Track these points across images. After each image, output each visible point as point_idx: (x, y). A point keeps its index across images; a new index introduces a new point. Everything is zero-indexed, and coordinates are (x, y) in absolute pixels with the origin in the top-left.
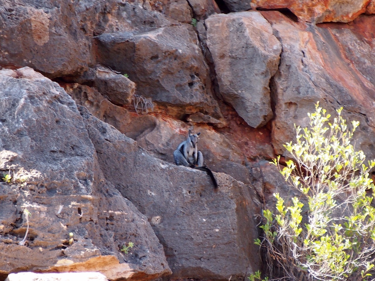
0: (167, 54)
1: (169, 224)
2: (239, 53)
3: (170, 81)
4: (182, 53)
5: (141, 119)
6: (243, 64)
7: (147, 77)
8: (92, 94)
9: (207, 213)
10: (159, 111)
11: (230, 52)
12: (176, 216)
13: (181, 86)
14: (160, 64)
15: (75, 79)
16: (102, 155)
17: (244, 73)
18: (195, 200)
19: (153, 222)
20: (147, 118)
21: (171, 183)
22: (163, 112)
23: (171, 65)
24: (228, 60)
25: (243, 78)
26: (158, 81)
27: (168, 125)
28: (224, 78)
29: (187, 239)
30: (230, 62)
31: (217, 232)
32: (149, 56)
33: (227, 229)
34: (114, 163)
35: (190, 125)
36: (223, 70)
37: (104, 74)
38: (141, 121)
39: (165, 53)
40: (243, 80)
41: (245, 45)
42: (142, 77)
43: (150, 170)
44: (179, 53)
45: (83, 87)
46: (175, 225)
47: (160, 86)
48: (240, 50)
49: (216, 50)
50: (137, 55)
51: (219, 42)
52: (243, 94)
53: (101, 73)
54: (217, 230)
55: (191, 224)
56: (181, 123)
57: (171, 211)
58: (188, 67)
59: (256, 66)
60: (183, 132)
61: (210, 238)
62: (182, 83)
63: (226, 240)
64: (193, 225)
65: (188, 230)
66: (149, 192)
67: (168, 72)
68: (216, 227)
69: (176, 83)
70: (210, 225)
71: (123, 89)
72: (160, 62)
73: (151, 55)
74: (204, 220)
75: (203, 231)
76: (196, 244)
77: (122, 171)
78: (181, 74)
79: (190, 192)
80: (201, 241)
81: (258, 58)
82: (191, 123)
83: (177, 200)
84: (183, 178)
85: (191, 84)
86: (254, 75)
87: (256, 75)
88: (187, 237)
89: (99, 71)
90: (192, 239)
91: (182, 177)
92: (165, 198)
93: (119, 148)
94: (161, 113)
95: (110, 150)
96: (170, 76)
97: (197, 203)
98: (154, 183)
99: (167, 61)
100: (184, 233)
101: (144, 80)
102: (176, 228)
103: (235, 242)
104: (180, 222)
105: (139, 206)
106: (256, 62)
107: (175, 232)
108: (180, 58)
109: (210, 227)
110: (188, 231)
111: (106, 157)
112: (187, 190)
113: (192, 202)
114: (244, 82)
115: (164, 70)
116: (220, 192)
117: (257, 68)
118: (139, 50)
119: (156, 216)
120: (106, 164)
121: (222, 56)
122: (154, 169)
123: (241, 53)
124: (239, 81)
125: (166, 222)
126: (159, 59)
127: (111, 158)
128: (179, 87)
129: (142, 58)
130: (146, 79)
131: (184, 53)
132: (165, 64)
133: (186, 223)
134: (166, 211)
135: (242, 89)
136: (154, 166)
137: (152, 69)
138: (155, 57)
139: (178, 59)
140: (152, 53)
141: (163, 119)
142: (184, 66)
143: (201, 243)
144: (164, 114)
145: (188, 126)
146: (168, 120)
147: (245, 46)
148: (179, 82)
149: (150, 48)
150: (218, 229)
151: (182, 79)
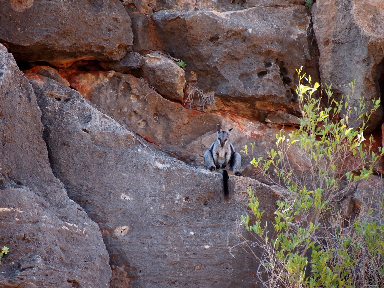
0: (230, 34)
1: (138, 237)
2: (341, 37)
3: (233, 69)
4: (252, 33)
5: (203, 119)
6: (345, 50)
7: (204, 63)
8: (137, 85)
9: (201, 225)
10: (227, 109)
11: (334, 36)
12: (150, 227)
13: (247, 75)
14: (220, 47)
15: (111, 66)
16: (70, 148)
17: (344, 62)
18: (192, 208)
19: (116, 234)
20: (212, 116)
21: (164, 187)
22: (233, 110)
23: (235, 48)
24: (331, 46)
25: (344, 68)
26: (216, 68)
27: (236, 126)
28: (325, 69)
29: (158, 256)
30: (332, 49)
31: (205, 249)
32: (206, 37)
33: (221, 246)
34: (83, 157)
35: (270, 128)
36: (325, 59)
37: (156, 60)
38: (203, 121)
39: (227, 33)
40: (344, 71)
41: (349, 25)
42: (199, 64)
43: (138, 169)
44: (249, 33)
45: (124, 77)
46: (146, 237)
47: (219, 75)
48: (343, 32)
49: (321, 35)
50: (190, 34)
51: (325, 25)
52: (343, 89)
53: (152, 60)
54: (207, 247)
55: (169, 237)
56: (259, 124)
57: (145, 221)
58: (262, 52)
59: (357, 51)
60: (255, 135)
61: (193, 256)
62: (249, 71)
63: (217, 260)
64: (171, 239)
65: (162, 244)
66: (123, 196)
67: (231, 57)
68: (207, 243)
69: (241, 71)
70: (199, 240)
71: (170, 78)
72: (220, 43)
73: (210, 36)
74: (192, 233)
75: (185, 247)
76: (171, 264)
77: (93, 169)
78: (250, 59)
79: (187, 199)
80: (179, 260)
81: (359, 41)
82: (270, 125)
83: (162, 207)
84: (186, 181)
85: (262, 74)
86: (355, 62)
87: (357, 62)
88: (158, 254)
89: (149, 57)
90: (165, 256)
91: (185, 179)
92: (144, 204)
93: (100, 141)
94: (230, 111)
95: (84, 142)
96: (234, 62)
97: (193, 212)
98: (137, 185)
99: (229, 43)
100: (155, 248)
101: (202, 68)
102: (146, 242)
103: (229, 263)
104: (153, 234)
105: (102, 212)
106: (357, 46)
107: (144, 247)
108: (249, 40)
109: (198, 242)
110: (161, 246)
111: (74, 150)
112: (183, 196)
113: (186, 211)
114: (345, 73)
115: (225, 55)
116: (234, 200)
117: (358, 54)
118: (191, 28)
119: (123, 225)
120: (73, 159)
121: (327, 43)
122: (144, 168)
123: (343, 36)
124: (340, 72)
125: (133, 233)
126: (219, 40)
127: (81, 152)
128: (245, 76)
129: (196, 39)
130: (204, 66)
131: (254, 32)
132: (226, 46)
133: (161, 235)
134: (138, 219)
135: (343, 82)
136: (145, 165)
137: (209, 52)
138: (214, 39)
139: (247, 41)
140: (210, 32)
141: (231, 119)
142: (257, 50)
143: (178, 262)
144: (234, 112)
145: (267, 129)
146: (240, 120)
147: (348, 27)
148: (245, 69)
149: (207, 27)
150: (209, 245)
151: (249, 66)
